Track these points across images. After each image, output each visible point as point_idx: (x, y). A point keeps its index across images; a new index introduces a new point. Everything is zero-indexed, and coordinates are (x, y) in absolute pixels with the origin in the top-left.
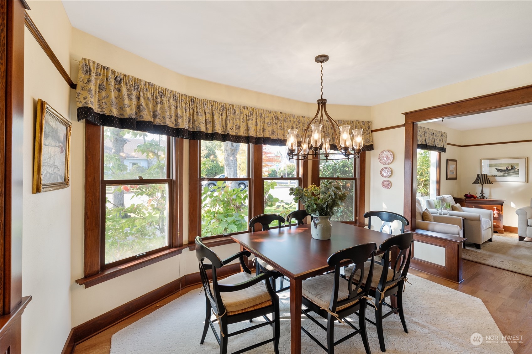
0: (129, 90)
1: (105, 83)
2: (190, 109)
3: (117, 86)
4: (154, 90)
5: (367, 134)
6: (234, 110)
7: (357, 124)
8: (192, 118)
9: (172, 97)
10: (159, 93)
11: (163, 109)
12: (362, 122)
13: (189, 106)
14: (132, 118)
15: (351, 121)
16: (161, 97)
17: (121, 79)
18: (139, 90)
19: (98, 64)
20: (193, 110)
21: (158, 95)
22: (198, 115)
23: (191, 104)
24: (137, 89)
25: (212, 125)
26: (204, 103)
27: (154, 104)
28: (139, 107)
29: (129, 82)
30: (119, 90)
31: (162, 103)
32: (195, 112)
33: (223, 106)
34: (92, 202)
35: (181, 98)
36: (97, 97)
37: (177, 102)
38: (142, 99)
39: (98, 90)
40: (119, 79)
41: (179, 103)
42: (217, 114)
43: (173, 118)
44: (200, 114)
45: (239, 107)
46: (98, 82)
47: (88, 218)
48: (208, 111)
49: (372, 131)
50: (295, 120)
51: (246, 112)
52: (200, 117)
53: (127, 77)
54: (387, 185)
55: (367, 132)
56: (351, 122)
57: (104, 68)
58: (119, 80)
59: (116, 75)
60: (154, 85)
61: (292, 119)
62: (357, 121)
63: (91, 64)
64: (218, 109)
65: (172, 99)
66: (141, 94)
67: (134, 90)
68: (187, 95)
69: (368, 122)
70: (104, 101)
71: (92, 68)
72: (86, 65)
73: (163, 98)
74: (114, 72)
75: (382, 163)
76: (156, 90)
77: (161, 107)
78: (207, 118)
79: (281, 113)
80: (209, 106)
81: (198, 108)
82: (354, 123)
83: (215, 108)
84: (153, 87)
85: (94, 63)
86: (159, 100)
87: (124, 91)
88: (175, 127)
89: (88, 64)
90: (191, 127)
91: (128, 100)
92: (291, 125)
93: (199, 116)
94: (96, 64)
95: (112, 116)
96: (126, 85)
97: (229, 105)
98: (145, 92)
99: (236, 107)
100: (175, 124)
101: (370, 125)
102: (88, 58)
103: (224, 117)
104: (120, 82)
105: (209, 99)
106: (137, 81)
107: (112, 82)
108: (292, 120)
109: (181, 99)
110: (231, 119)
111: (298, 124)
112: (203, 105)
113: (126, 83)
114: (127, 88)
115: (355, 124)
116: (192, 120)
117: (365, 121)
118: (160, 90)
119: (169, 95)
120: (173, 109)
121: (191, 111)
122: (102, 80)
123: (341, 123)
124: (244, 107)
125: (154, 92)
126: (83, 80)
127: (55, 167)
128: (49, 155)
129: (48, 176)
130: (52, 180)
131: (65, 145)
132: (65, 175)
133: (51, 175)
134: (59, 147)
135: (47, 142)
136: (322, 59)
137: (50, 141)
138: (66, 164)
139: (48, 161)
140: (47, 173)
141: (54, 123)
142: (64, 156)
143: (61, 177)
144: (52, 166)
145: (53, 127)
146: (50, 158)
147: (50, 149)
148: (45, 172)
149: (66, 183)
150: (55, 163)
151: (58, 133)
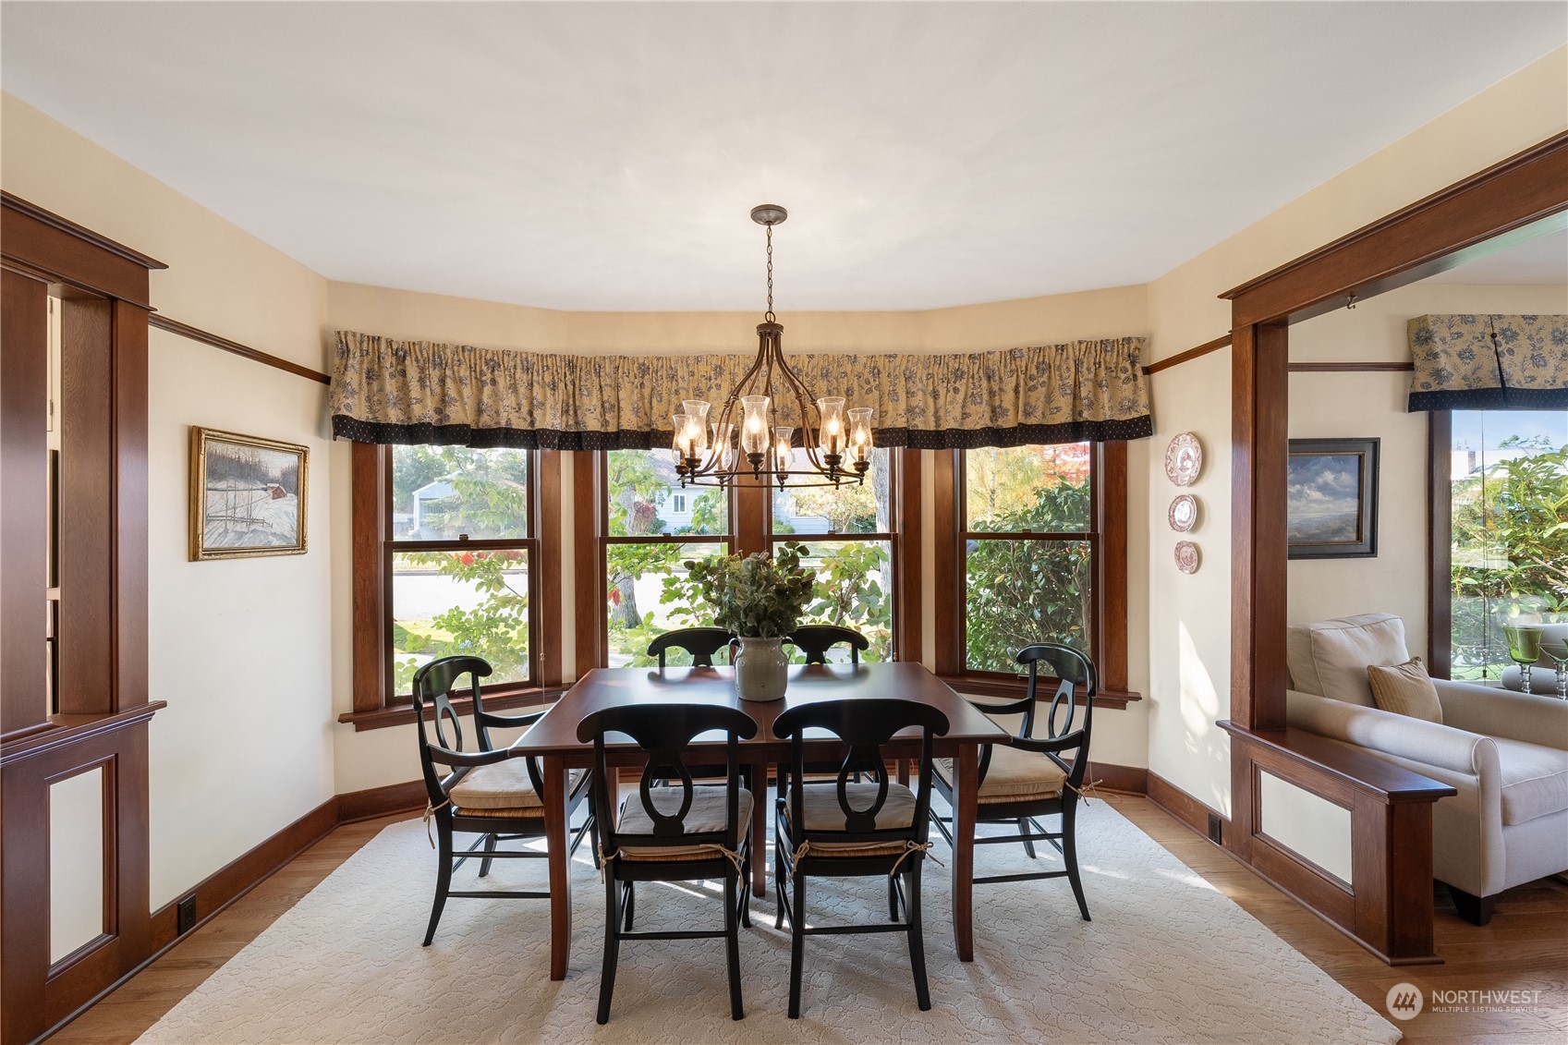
0: (422, 370)
1: (376, 367)
2: (568, 383)
3: (399, 368)
4: (475, 359)
5: (1123, 383)
6: (671, 368)
7: (1082, 353)
8: (571, 402)
9: (519, 366)
10: (487, 364)
11: (495, 394)
12: (1099, 345)
13: (565, 377)
14: (423, 423)
15: (1057, 346)
16: (493, 371)
17: (405, 353)
18: (444, 366)
19: (362, 335)
20: (574, 385)
21: (484, 368)
22: (581, 395)
23: (568, 373)
24: (441, 364)
25: (616, 413)
26: (596, 366)
27: (477, 386)
28: (444, 399)
29: (422, 355)
30: (403, 373)
31: (494, 382)
32: (577, 389)
33: (644, 364)
34: (365, 581)
35: (543, 363)
36: (364, 394)
37: (532, 373)
38: (449, 383)
39: (364, 380)
40: (401, 353)
41: (538, 375)
42: (628, 386)
43: (525, 409)
44: (585, 393)
45: (685, 360)
46: (365, 366)
47: (358, 608)
48: (609, 381)
49: (1148, 371)
50: (859, 368)
51: (703, 369)
52: (585, 400)
53: (417, 347)
54: (1193, 559)
55: (1123, 376)
56: (1057, 350)
57: (374, 338)
58: (400, 356)
59: (395, 347)
60: (475, 349)
61: (848, 368)
62: (1080, 342)
63: (350, 337)
64: (632, 374)
65: (519, 371)
66: (448, 372)
67: (435, 368)
68: (555, 356)
69: (1128, 340)
70: (376, 398)
71: (352, 347)
72: (341, 342)
73: (496, 373)
74: (390, 343)
75: (1175, 480)
76: (481, 356)
77: (494, 391)
78: (605, 398)
79: (811, 357)
80: (608, 369)
81: (584, 378)
82: (1070, 349)
83: (624, 373)
84: (473, 353)
85: (354, 335)
86: (488, 377)
87: (413, 372)
88: (530, 428)
89: (344, 341)
90: (571, 422)
91: (419, 390)
92: (843, 387)
93: (584, 397)
94: (358, 336)
95: (389, 425)
96: (417, 360)
97: (658, 359)
98: (456, 368)
99: (676, 362)
100: (529, 421)
101: (1136, 348)
102: (343, 328)
103: (647, 391)
104: (404, 358)
105: (607, 355)
106: (438, 349)
107: (389, 361)
108: (849, 372)
109: (543, 367)
110: (664, 392)
111: (872, 380)
112: (596, 370)
113: (417, 357)
114: (418, 367)
115: (1071, 354)
116: (570, 408)
117: (1112, 338)
118: (489, 357)
119: (512, 363)
120: (522, 390)
121: (570, 388)
122: (373, 360)
123: (1023, 356)
124: (698, 360)
125: (475, 364)
126: (338, 368)
127: (253, 521)
128: (231, 504)
129: (231, 535)
130: (247, 542)
131: (294, 484)
132: (298, 533)
133: (241, 535)
134: (265, 490)
135: (223, 485)
136: (769, 215)
137: (231, 483)
138: (299, 516)
139: (229, 513)
140: (226, 531)
141: (245, 454)
142: (289, 504)
143: (283, 537)
144: (242, 520)
145: (243, 461)
146: (235, 508)
147: (231, 495)
148: (221, 530)
149: (300, 546)
150: (254, 516)
151: (263, 469)
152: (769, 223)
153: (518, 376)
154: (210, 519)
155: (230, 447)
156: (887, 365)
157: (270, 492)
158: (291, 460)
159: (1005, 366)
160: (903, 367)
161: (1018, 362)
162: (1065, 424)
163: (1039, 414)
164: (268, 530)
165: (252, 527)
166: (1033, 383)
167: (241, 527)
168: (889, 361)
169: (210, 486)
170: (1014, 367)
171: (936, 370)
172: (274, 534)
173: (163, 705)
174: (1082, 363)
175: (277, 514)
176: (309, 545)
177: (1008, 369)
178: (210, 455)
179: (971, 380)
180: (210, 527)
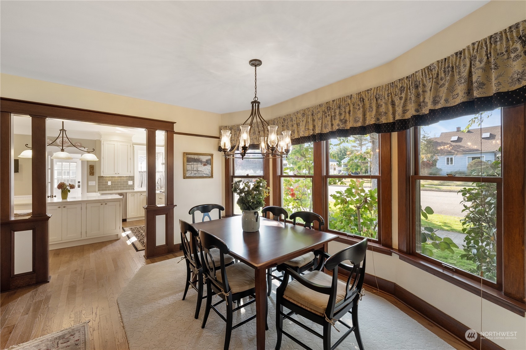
85: (223, 126)
127: (198, 171)
128: (193, 167)
129: (193, 174)
130: (197, 175)
131: (209, 162)
132: (211, 173)
133: (195, 174)
134: (201, 164)
135: (191, 163)
136: (256, 63)
137: (192, 163)
138: (211, 170)
139: (192, 169)
140: (192, 173)
141: (196, 157)
142: (208, 167)
143: (207, 174)
144: (196, 171)
145: (195, 158)
146: (193, 168)
147: (193, 166)
148: (190, 173)
149: (212, 176)
150: (198, 170)
151: (201, 160)
152: (256, 66)
153: (256, 129)
154: (187, 171)
155: (192, 156)
156: (367, 94)
157: (203, 165)
158: (210, 157)
159: (426, 77)
160: (375, 94)
161: (433, 72)
162: (460, 103)
163: (442, 101)
164: (203, 173)
165: (198, 172)
166: (442, 82)
167: (196, 172)
168: (368, 93)
169: (188, 164)
170: (431, 76)
171: (392, 90)
172: (204, 174)
173: (176, 206)
174: (476, 58)
175: (206, 170)
176: (214, 176)
177: (428, 78)
178: (187, 158)
179: (409, 91)
180: (188, 172)
